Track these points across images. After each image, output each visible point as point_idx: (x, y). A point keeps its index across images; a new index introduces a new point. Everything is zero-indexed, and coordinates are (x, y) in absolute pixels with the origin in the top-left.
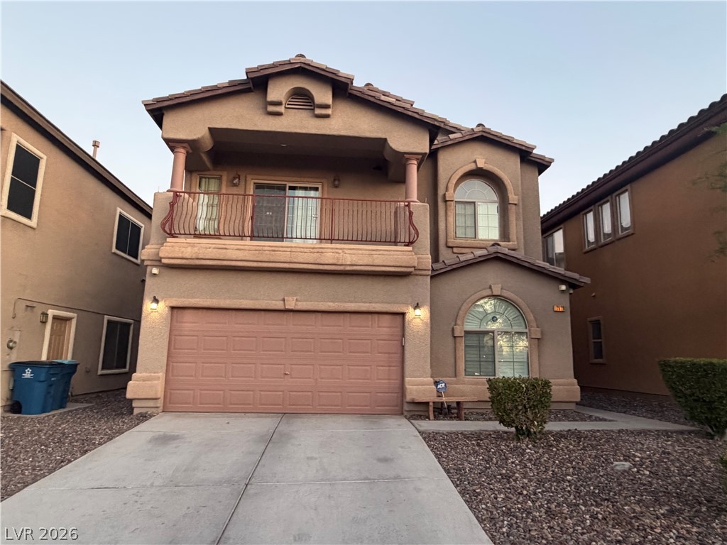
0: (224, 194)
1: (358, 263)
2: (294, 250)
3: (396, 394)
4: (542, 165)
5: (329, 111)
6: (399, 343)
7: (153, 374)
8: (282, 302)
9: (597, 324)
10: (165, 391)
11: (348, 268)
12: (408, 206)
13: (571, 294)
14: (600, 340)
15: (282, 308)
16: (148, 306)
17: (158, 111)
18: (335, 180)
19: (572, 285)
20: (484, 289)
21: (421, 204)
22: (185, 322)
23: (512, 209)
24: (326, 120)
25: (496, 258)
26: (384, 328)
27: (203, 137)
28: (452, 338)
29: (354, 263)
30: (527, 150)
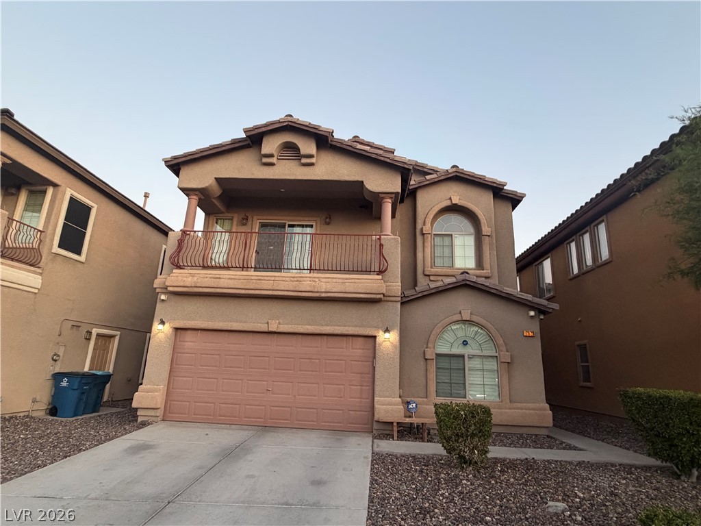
0: (234, 232)
1: (331, 291)
2: (277, 279)
3: (367, 413)
4: (514, 200)
5: (313, 160)
6: (370, 363)
7: (155, 387)
8: (266, 325)
9: (583, 348)
10: (166, 403)
11: (323, 295)
12: (380, 239)
13: (541, 319)
14: (587, 364)
15: (266, 330)
16: (157, 327)
17: (176, 166)
18: (327, 218)
19: (541, 311)
20: (455, 314)
21: (393, 237)
22: (187, 342)
23: (486, 241)
24: (311, 168)
25: (465, 285)
26: (357, 350)
27: (210, 185)
28: (424, 360)
29: (328, 290)
30: (498, 186)
